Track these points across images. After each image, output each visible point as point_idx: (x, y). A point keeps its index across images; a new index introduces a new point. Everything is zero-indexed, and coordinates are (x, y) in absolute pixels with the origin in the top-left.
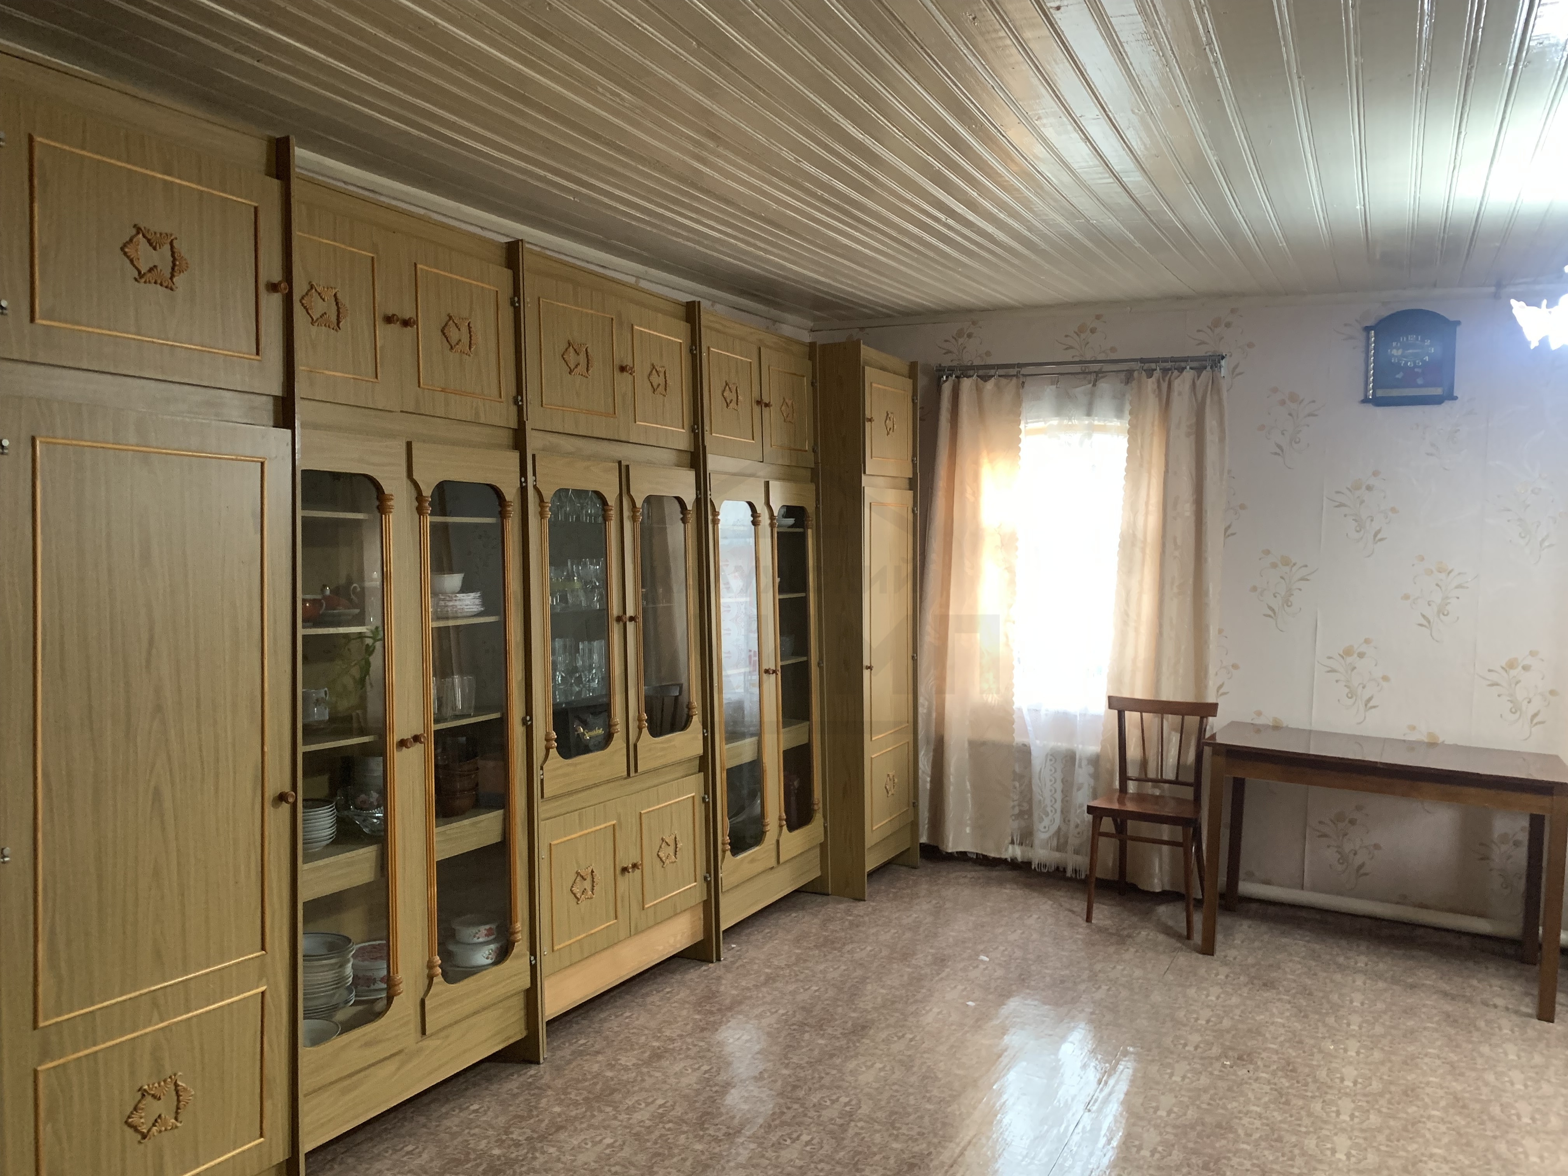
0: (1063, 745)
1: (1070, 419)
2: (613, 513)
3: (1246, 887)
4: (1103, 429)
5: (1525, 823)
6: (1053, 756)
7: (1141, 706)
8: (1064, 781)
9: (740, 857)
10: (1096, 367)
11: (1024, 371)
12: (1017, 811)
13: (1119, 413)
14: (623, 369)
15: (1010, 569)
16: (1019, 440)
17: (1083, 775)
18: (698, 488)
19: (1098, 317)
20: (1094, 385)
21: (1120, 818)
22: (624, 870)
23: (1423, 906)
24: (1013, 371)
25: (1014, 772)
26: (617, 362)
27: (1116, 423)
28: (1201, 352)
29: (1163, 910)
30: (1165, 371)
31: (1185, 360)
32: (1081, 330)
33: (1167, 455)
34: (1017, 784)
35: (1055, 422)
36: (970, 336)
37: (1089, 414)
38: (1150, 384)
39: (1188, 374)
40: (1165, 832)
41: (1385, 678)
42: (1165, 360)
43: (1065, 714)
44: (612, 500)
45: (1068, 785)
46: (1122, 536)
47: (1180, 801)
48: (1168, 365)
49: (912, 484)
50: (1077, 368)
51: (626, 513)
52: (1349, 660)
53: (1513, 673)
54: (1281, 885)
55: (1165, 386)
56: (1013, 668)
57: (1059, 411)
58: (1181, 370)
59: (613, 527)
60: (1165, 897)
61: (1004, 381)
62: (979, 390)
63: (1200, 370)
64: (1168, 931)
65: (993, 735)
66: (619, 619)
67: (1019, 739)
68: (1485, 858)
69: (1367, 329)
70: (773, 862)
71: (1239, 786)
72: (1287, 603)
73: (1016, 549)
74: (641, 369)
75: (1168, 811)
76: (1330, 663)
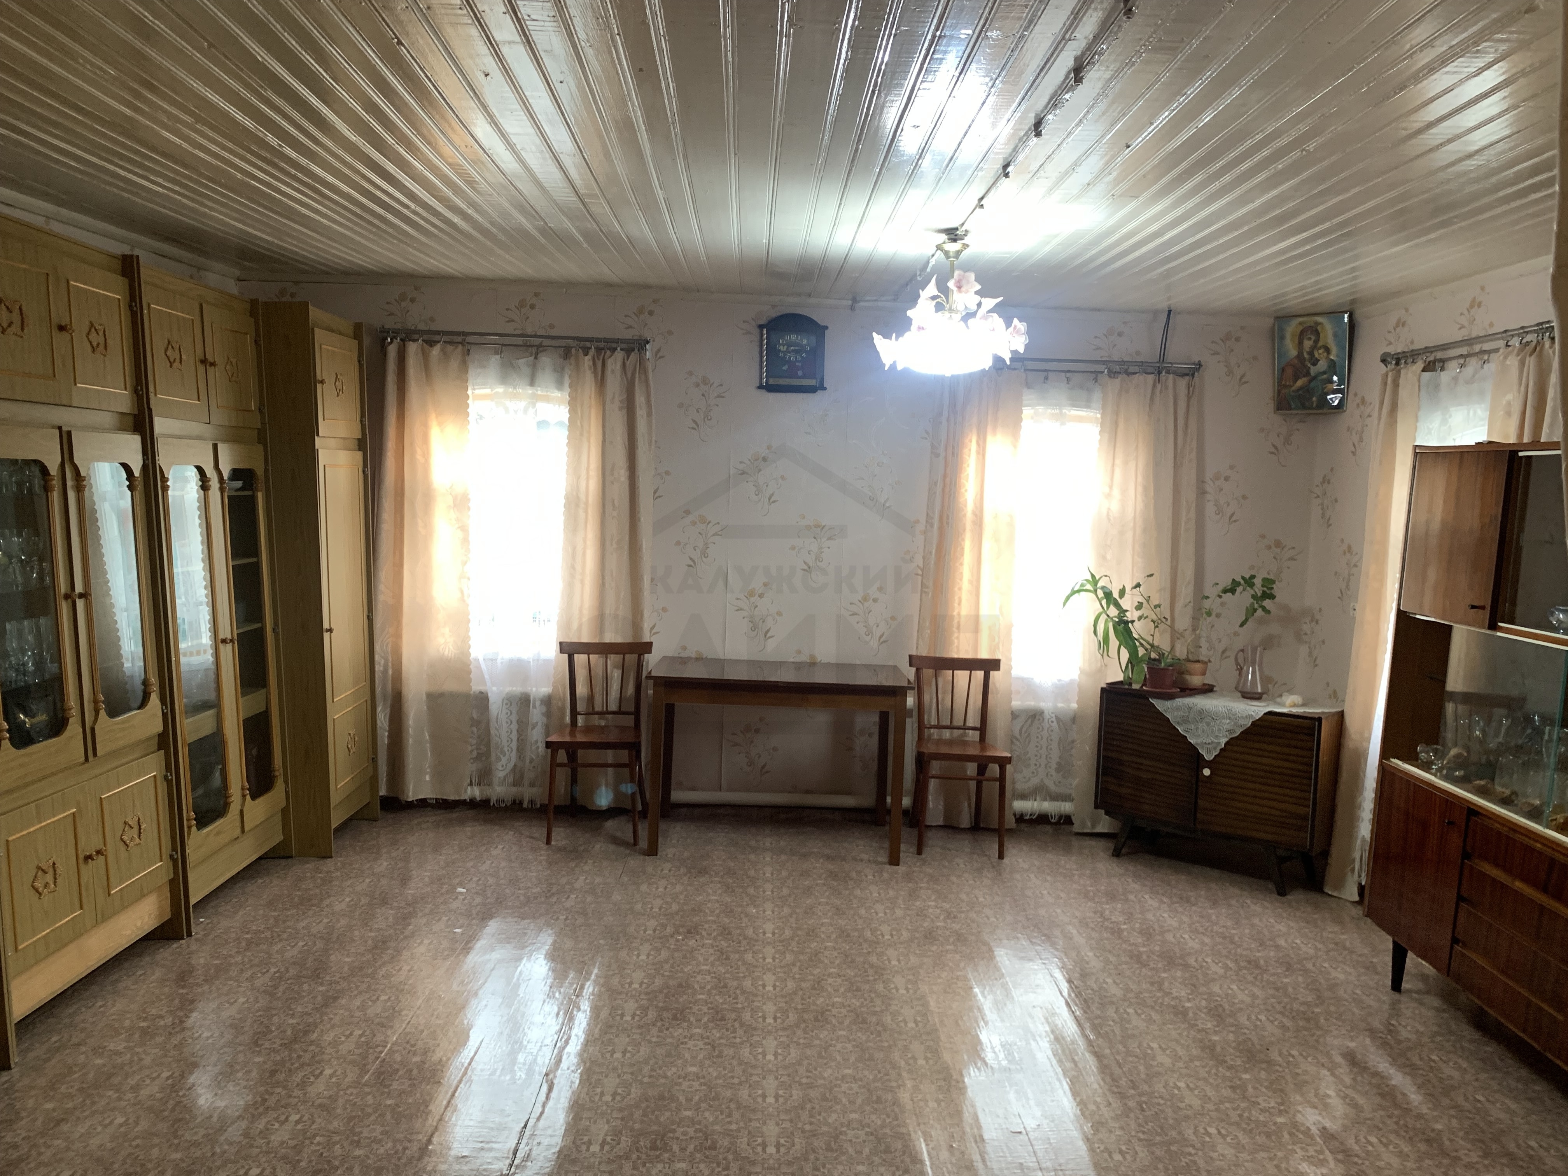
0: (517, 689)
1: (515, 388)
2: (56, 483)
3: (677, 796)
4: (547, 399)
5: (876, 718)
6: (509, 700)
7: (587, 648)
8: (519, 722)
9: (205, 831)
10: (537, 341)
11: (470, 339)
12: (475, 754)
13: (559, 385)
14: (62, 328)
15: (464, 529)
16: (468, 406)
17: (537, 715)
18: (145, 453)
19: (536, 295)
20: (536, 358)
21: (571, 749)
22: (88, 858)
23: (808, 792)
24: (459, 339)
25: (472, 718)
26: (55, 320)
27: (557, 394)
28: (628, 335)
29: (610, 825)
30: (599, 350)
31: (617, 341)
32: (522, 305)
33: (604, 426)
34: (475, 730)
35: (500, 389)
36: (413, 300)
37: (532, 383)
38: (587, 361)
39: (619, 355)
40: (609, 756)
41: (779, 614)
42: (599, 340)
43: (520, 661)
44: (54, 469)
45: (523, 725)
46: (567, 497)
47: (623, 729)
48: (602, 345)
49: (361, 445)
50: (519, 341)
51: (70, 483)
52: (752, 599)
53: (866, 604)
54: (703, 790)
55: (599, 364)
56: (469, 621)
57: (504, 380)
58: (613, 350)
59: (55, 496)
60: (613, 812)
61: (450, 348)
62: (425, 356)
63: (628, 351)
64: (616, 841)
65: (450, 686)
66: (67, 597)
67: (476, 688)
68: (850, 749)
69: (761, 327)
70: (238, 831)
71: (670, 709)
72: (704, 554)
73: (469, 509)
74: (80, 327)
75: (612, 738)
76: (738, 603)
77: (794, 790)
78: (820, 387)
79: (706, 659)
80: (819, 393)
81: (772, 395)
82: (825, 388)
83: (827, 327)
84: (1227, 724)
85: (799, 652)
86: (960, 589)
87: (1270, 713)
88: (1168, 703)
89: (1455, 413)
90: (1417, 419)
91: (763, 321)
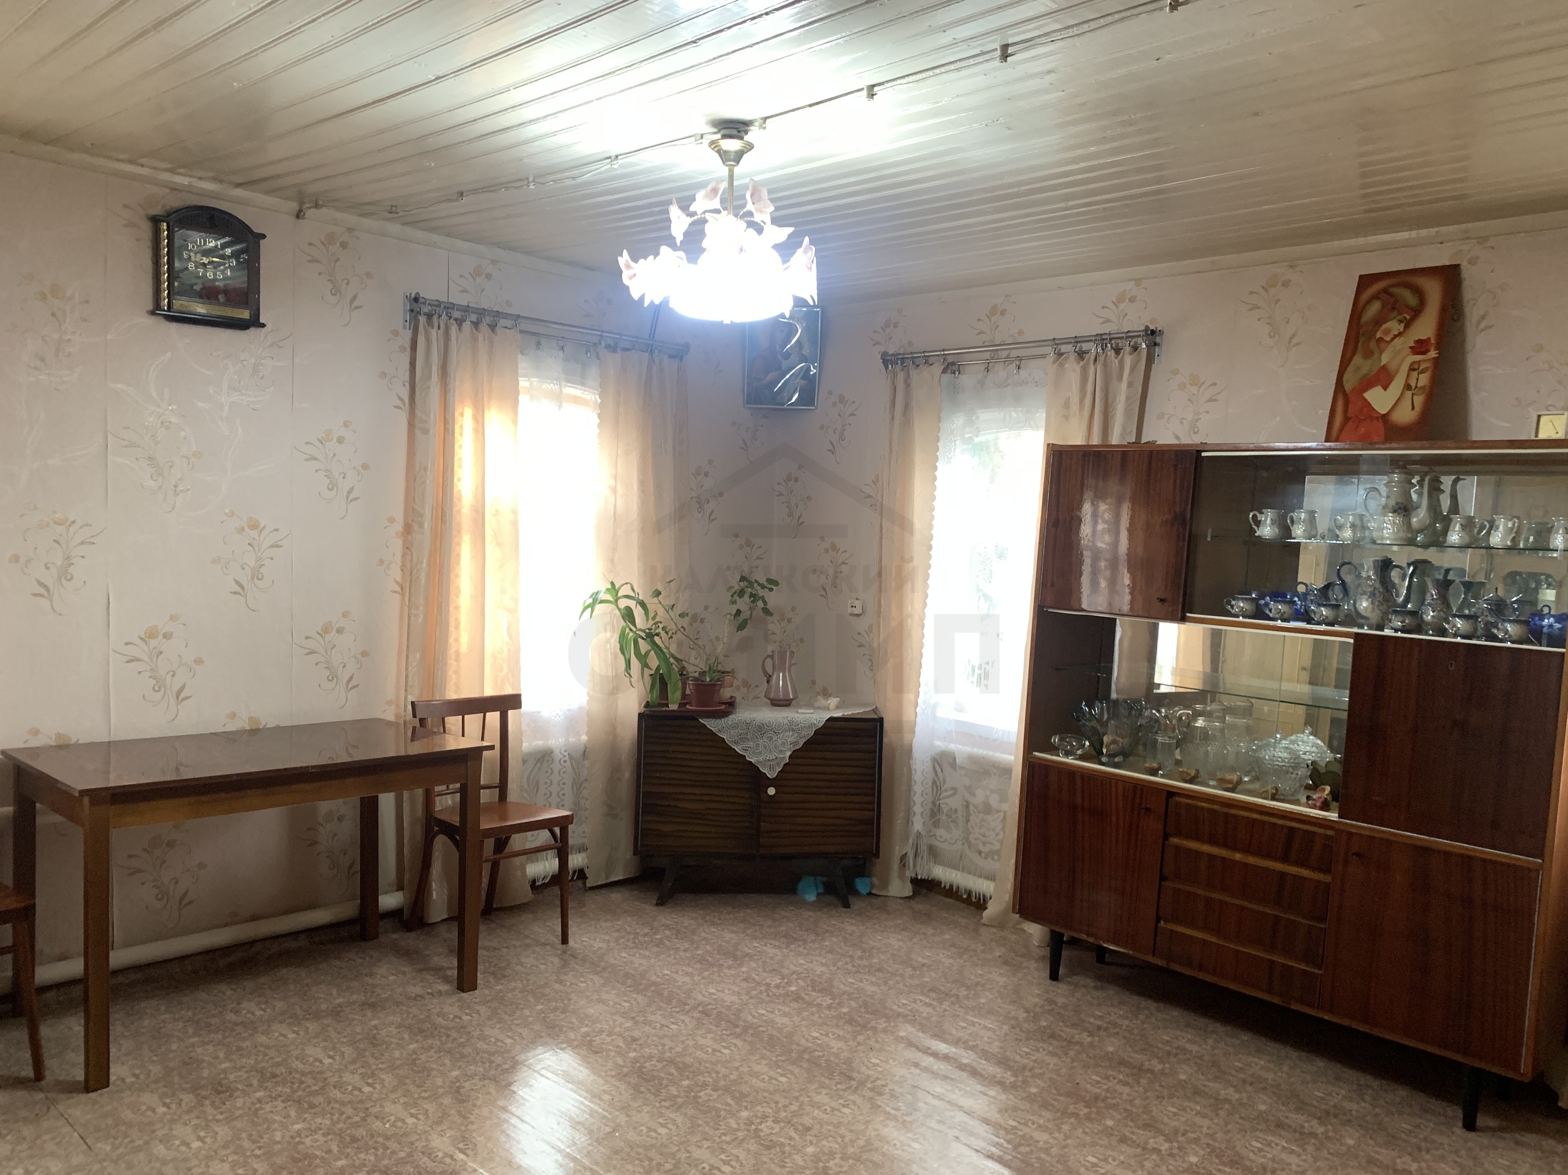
23: (254, 918)
41: (199, 660)
52: (153, 643)
72: (64, 575)
76: (132, 651)
77: (233, 920)
78: (255, 322)
79: (78, 746)
80: (252, 331)
81: (174, 326)
82: (263, 325)
83: (264, 236)
84: (790, 737)
85: (233, 715)
86: (457, 608)
87: (831, 719)
88: (722, 722)
89: (985, 416)
90: (939, 419)
91: (157, 211)
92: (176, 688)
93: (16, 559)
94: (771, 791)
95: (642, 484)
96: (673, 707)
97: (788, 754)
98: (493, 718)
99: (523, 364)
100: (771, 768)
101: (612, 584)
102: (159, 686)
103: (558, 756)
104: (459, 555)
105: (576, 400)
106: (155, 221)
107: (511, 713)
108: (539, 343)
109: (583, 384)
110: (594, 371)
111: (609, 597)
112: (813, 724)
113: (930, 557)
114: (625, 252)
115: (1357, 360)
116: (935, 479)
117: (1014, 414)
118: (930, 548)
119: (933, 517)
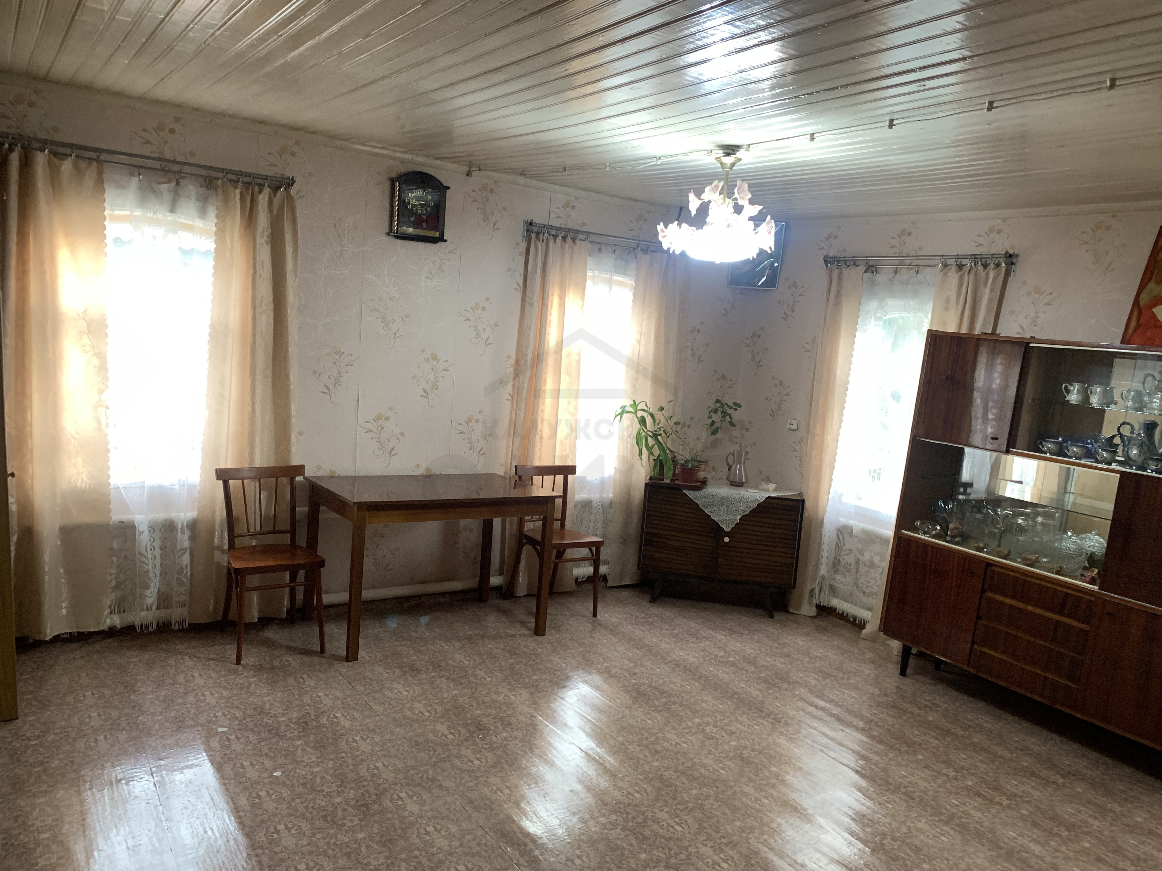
0: (161, 516)
1: (155, 213)
4: (189, 228)
6: (152, 527)
7: (241, 474)
8: (163, 548)
10: (176, 168)
11: (104, 157)
12: (114, 583)
13: (204, 215)
15: (101, 356)
16: (104, 228)
17: (184, 540)
19: (177, 120)
20: (178, 184)
23: (423, 582)
24: (94, 155)
25: (112, 549)
27: (199, 223)
28: (274, 172)
29: (265, 633)
30: (247, 184)
31: (262, 177)
32: (160, 128)
33: (254, 259)
34: (115, 559)
35: (138, 213)
36: (31, 104)
37: (172, 210)
38: (235, 194)
39: (266, 191)
41: (402, 434)
42: (249, 175)
43: (161, 487)
45: (168, 551)
46: (212, 326)
48: (250, 180)
50: (156, 164)
52: (380, 422)
53: (471, 424)
54: (334, 592)
55: (248, 198)
56: (108, 451)
58: (260, 186)
61: (83, 164)
62: (55, 169)
63: (275, 189)
67: (116, 517)
68: (456, 543)
72: (338, 382)
73: (107, 335)
76: (368, 426)
77: (412, 582)
78: (441, 239)
79: (340, 477)
80: (440, 244)
81: (399, 241)
82: (446, 241)
83: (449, 188)
84: (741, 506)
85: (418, 466)
86: (543, 411)
87: (769, 497)
88: (698, 493)
89: (891, 302)
90: (860, 304)
91: (394, 175)
92: (390, 448)
93: (315, 372)
94: (727, 540)
95: (657, 338)
96: (667, 481)
97: (739, 517)
98: (560, 478)
99: (591, 262)
100: (728, 525)
101: (634, 401)
102: (381, 447)
103: (595, 505)
104: (545, 380)
105: (620, 283)
106: (393, 181)
107: (570, 477)
108: (600, 249)
109: (625, 274)
110: (633, 265)
111: (632, 410)
112: (757, 500)
113: (846, 395)
114: (662, 223)
115: (1152, 285)
116: (854, 343)
117: (911, 303)
118: (847, 389)
119: (850, 369)
